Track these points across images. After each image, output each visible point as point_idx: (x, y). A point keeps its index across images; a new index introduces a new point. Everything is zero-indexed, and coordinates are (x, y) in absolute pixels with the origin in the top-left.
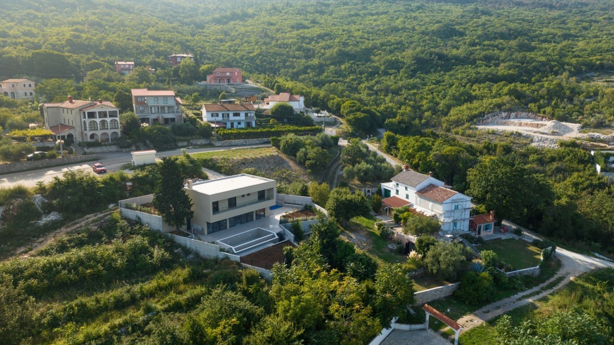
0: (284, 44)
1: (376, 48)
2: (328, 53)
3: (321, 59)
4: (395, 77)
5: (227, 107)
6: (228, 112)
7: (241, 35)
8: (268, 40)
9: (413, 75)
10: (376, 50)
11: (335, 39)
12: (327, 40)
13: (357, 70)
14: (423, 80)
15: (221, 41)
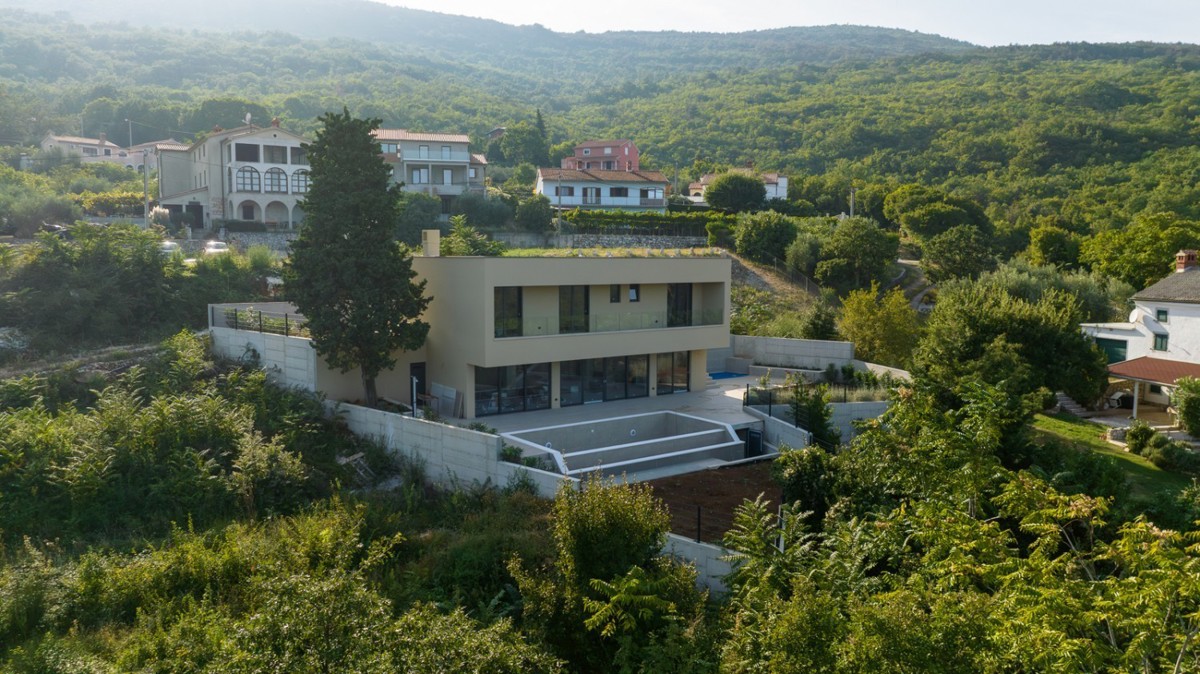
0: (733, 126)
1: (941, 125)
2: (831, 138)
3: (816, 148)
4: (997, 176)
5: (597, 175)
6: (598, 186)
7: (642, 115)
8: (697, 120)
9: (1043, 168)
10: (941, 130)
11: (844, 114)
12: (828, 117)
13: (903, 164)
14: (1071, 176)
15: (601, 125)
